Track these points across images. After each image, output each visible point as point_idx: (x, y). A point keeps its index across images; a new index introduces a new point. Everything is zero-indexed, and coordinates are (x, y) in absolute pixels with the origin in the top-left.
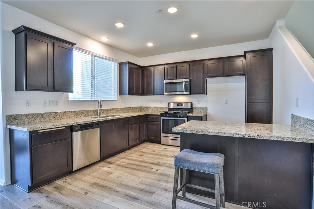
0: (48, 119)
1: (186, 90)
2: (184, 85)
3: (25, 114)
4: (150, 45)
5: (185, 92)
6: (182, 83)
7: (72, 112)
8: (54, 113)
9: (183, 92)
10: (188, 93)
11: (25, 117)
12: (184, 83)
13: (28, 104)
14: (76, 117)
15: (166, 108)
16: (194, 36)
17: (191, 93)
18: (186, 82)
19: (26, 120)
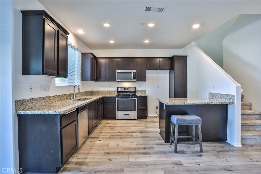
0: (44, 103)
1: (134, 78)
2: (133, 74)
3: (29, 99)
4: (112, 42)
5: (133, 79)
6: (131, 73)
7: (58, 96)
8: (48, 97)
9: (132, 79)
10: (136, 80)
11: (29, 102)
12: (133, 73)
13: (31, 88)
14: (60, 100)
15: (115, 91)
16: (147, 41)
17: (137, 81)
18: (134, 72)
19: (30, 105)
